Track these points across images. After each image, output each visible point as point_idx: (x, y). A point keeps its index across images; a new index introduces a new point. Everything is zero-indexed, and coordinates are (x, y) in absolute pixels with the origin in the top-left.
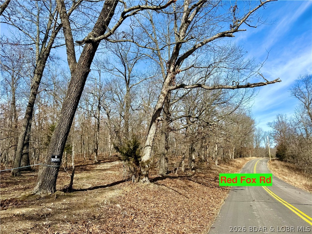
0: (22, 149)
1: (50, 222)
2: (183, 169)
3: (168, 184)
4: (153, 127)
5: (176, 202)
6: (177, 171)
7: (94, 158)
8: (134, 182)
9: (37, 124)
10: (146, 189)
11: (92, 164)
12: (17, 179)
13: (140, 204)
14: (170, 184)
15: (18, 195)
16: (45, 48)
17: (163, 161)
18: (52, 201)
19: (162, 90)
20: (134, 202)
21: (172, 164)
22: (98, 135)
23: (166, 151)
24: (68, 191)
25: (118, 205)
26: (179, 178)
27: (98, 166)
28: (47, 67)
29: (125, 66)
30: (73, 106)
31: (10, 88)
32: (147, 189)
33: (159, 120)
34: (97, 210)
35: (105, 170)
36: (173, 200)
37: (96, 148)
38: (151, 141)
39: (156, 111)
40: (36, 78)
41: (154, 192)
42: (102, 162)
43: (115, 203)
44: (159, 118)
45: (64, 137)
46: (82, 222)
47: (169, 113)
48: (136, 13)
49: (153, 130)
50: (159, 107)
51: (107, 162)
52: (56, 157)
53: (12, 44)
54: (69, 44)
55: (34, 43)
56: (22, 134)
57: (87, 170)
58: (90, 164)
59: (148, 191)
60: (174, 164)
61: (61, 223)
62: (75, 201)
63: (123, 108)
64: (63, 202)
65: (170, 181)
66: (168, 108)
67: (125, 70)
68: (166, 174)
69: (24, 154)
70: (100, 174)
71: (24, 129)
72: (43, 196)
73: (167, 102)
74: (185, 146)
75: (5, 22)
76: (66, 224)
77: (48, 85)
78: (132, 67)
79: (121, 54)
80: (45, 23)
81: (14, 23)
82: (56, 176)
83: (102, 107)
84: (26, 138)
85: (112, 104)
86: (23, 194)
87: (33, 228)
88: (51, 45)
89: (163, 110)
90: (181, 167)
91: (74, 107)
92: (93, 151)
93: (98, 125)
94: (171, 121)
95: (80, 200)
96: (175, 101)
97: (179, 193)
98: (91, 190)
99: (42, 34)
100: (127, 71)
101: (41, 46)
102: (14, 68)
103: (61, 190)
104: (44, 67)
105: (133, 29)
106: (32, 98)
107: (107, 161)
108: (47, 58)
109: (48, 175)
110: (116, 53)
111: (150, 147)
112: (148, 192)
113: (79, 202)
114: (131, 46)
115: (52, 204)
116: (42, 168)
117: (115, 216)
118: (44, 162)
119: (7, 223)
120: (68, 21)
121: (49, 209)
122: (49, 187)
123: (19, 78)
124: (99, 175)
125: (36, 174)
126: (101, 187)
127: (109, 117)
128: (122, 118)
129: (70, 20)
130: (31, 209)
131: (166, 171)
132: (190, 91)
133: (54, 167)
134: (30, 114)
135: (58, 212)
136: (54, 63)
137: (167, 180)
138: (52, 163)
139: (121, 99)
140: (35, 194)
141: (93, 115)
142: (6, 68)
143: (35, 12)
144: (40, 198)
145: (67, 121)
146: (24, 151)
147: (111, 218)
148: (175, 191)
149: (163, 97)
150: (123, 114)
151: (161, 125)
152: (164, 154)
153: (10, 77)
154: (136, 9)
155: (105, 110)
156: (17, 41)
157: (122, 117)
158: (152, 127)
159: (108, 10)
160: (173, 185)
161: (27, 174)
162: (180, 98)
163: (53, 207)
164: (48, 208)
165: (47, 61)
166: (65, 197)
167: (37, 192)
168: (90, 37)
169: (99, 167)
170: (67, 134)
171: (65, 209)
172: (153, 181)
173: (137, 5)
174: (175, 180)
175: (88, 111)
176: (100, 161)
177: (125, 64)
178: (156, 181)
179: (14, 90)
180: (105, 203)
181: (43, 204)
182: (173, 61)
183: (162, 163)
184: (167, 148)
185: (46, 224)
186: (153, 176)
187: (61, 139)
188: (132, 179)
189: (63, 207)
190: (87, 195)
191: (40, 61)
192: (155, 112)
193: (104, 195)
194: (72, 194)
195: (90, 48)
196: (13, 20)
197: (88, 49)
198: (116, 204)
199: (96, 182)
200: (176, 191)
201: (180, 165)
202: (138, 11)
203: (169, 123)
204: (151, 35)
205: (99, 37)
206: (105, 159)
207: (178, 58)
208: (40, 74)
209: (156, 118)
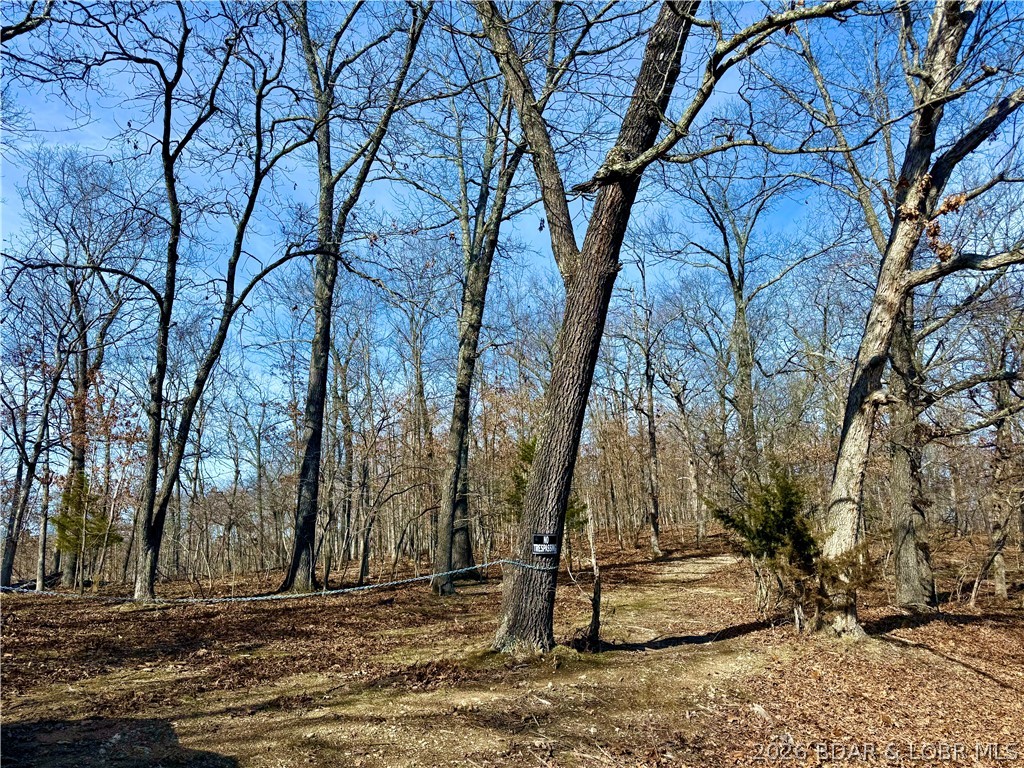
0: (453, 516)
1: (551, 741)
2: (1001, 588)
3: (941, 645)
4: (858, 432)
5: (990, 718)
6: (973, 595)
7: (649, 541)
8: (801, 628)
9: (480, 445)
10: (853, 657)
11: (645, 563)
12: (447, 603)
13: (839, 710)
14: (952, 643)
15: (458, 650)
16: (484, 223)
17: (910, 556)
18: (548, 676)
19: (880, 290)
20: (816, 703)
21: (948, 566)
22: (653, 467)
23: (917, 518)
24: (590, 648)
25: (758, 709)
26: (990, 622)
27: (667, 568)
28: (493, 279)
29: (723, 229)
30: (580, 382)
31: (408, 351)
32: (857, 658)
33: (876, 404)
34: (688, 717)
35: (690, 583)
36: (974, 707)
37: (653, 511)
38: (854, 481)
39: (864, 371)
40: (469, 314)
41: (889, 670)
42: (676, 555)
43: (744, 699)
44: (878, 395)
45: (562, 478)
46: (646, 753)
47: (912, 373)
48: (760, 46)
49: (857, 443)
50: (872, 355)
51: (693, 556)
52: (546, 540)
53: (404, 233)
54: (552, 198)
55: (456, 218)
56: (450, 473)
57: (633, 582)
58: (638, 563)
59: (864, 666)
60: (957, 566)
61: (585, 748)
62: (615, 680)
63: (727, 373)
64: (578, 683)
65: (949, 634)
66: (909, 352)
67: (726, 243)
68: (928, 603)
69: (457, 531)
70: (675, 595)
71: (451, 460)
72: (520, 657)
73: (904, 330)
74: (1000, 494)
75: (383, 175)
76: (597, 754)
77: (501, 330)
78: (748, 228)
79: (705, 194)
80: (478, 154)
81: (403, 173)
82: (551, 599)
83: (657, 375)
84: (459, 486)
85: (688, 364)
86: (468, 649)
87: (509, 754)
88: (500, 214)
89: (892, 362)
90: (991, 577)
91: (581, 385)
92: (645, 520)
93: (652, 434)
94: (929, 400)
95: (630, 678)
96: (934, 324)
97: (997, 681)
98: (657, 648)
99: (475, 188)
100: (733, 244)
101: (473, 220)
102: (413, 297)
103: (568, 644)
104: (486, 281)
105: (751, 100)
106: (464, 372)
107: (694, 552)
108: (492, 252)
109: (528, 593)
110: (687, 194)
111: (850, 505)
112: (863, 669)
113: (627, 684)
114: (740, 158)
115: (550, 684)
116: (512, 573)
117: (750, 743)
118: (516, 556)
119: (441, 731)
120: (545, 130)
121: (544, 701)
122: (536, 632)
123: (427, 321)
124: (674, 599)
125: (491, 590)
126: (689, 640)
127: (681, 406)
128: (728, 406)
129: (548, 129)
130: (495, 697)
131: (927, 594)
132: (998, 276)
133: (543, 571)
134: (463, 418)
135: (571, 710)
136: (509, 263)
137: (936, 628)
138: (535, 559)
139: (716, 342)
140: (499, 650)
141: (630, 404)
142: (396, 298)
143: (450, 129)
144: (514, 663)
145: (564, 430)
146: (458, 522)
147: (739, 749)
148: (979, 672)
149: (886, 317)
150: (731, 392)
151: (888, 422)
152: (910, 530)
153: (407, 320)
154: (758, 31)
155: (669, 385)
156: (414, 220)
157: (727, 402)
158: (851, 430)
159: (659, 62)
160: (965, 649)
161: (468, 590)
162: (958, 310)
163: (552, 694)
164: (539, 696)
165: (493, 263)
166: (583, 666)
167: (504, 645)
168: (614, 162)
169: (669, 572)
170: (569, 470)
171: (587, 705)
172: (877, 628)
173: (760, 18)
174: (969, 628)
175: (616, 392)
176: (671, 552)
177: (721, 223)
178: (889, 631)
179: (417, 354)
180: (712, 696)
181: (525, 682)
182: (912, 175)
183: (907, 563)
184: (919, 505)
185: (541, 746)
186: (873, 612)
187: (555, 485)
188: (793, 620)
189: (583, 699)
190: (648, 666)
191: (475, 264)
192: (859, 372)
193: (705, 669)
194: (601, 656)
195: (614, 199)
196: (402, 167)
197: (609, 203)
198: (748, 702)
199: (672, 624)
200: (984, 674)
201: (988, 570)
202: (765, 37)
203: (919, 409)
204: (810, 103)
205: (642, 157)
206: (685, 547)
207: (933, 162)
208: (479, 302)
209: (863, 397)
